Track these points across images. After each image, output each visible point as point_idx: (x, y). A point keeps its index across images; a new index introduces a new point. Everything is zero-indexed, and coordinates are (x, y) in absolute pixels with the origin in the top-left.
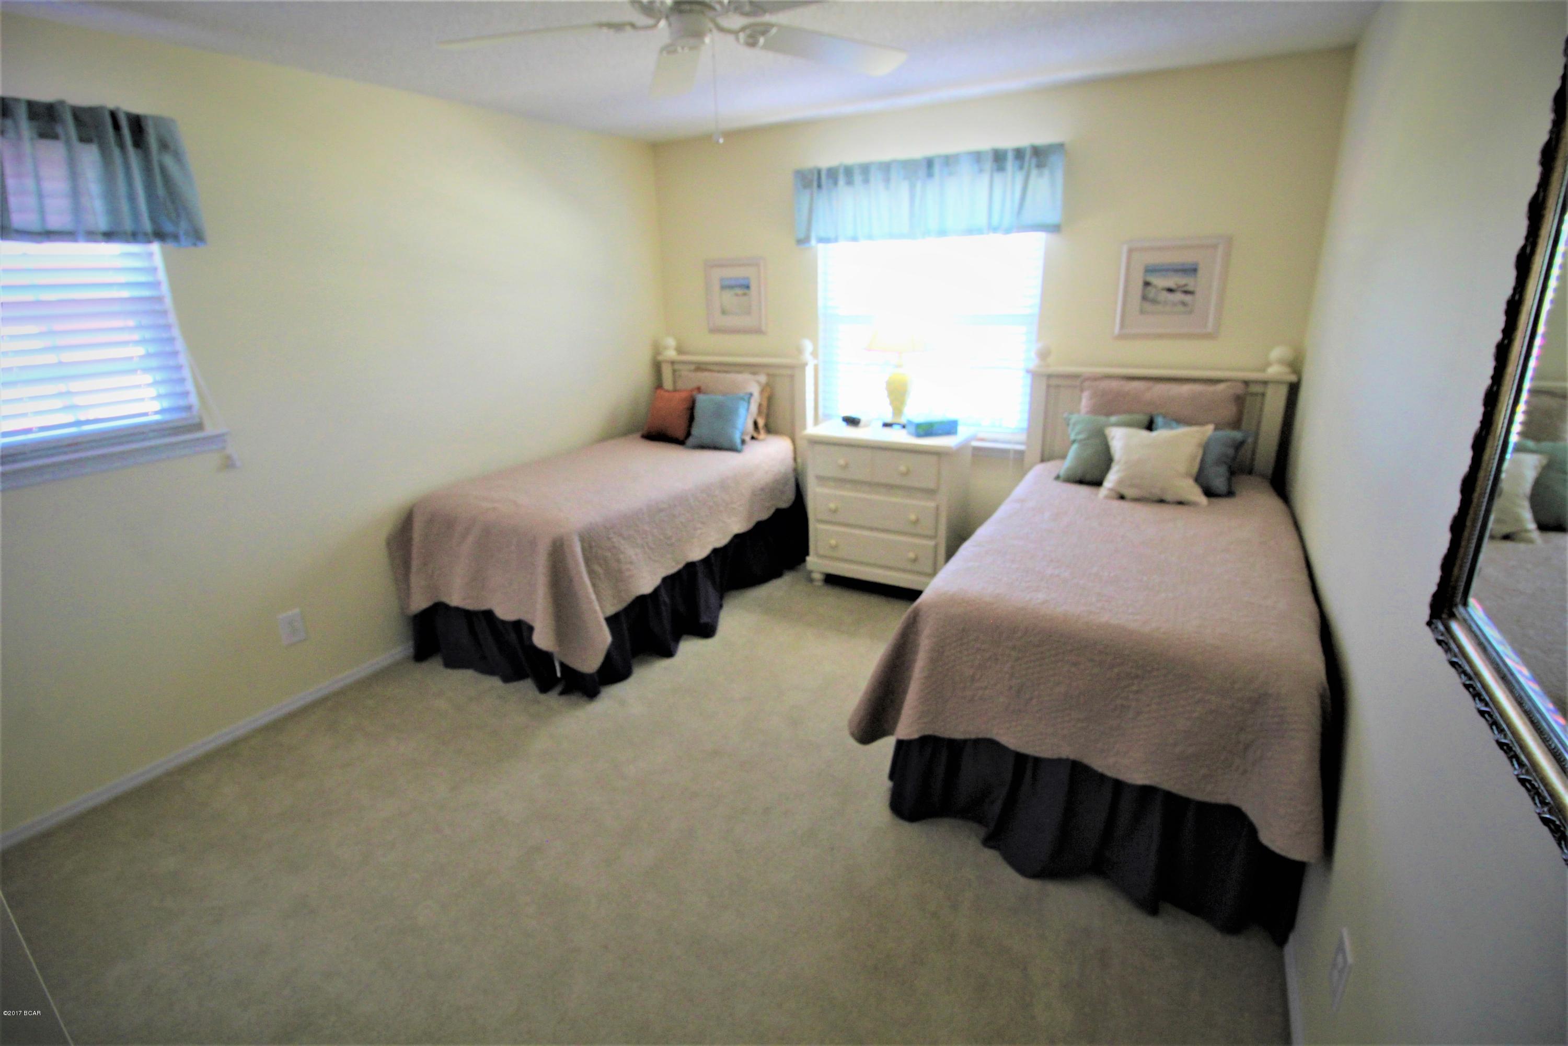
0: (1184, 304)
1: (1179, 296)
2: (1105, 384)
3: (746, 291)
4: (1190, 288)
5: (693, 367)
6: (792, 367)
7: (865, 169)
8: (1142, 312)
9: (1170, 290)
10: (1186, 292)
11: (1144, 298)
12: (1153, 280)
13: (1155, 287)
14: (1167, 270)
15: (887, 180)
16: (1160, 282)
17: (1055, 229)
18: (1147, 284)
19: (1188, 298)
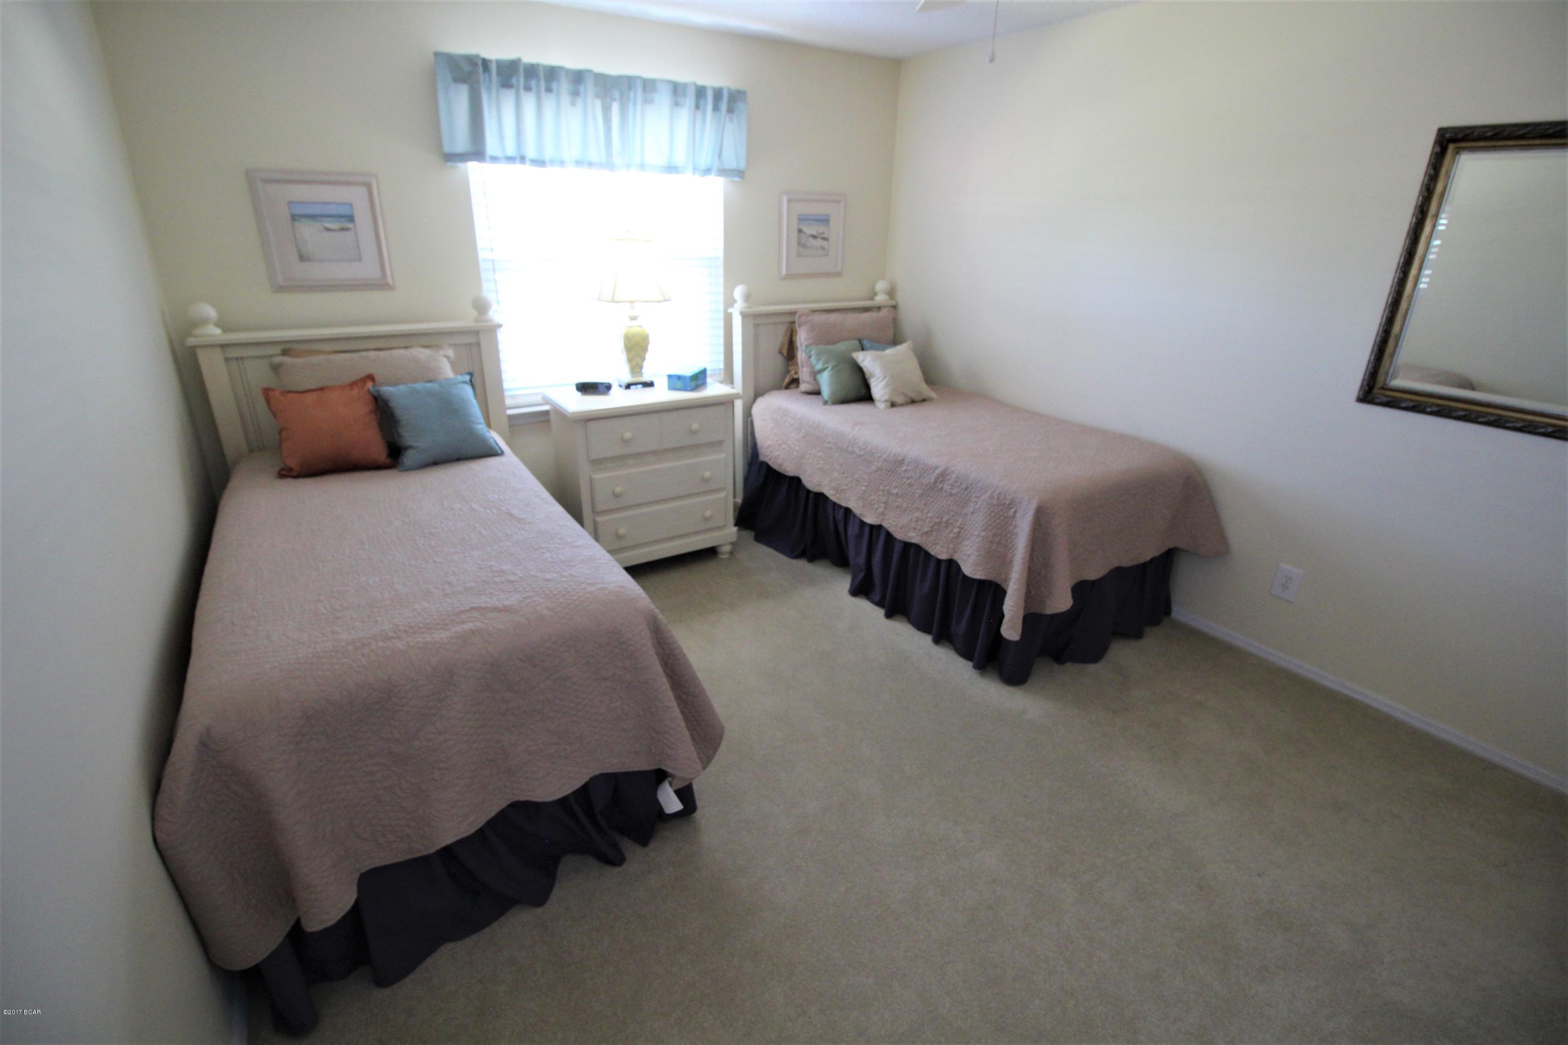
0: (823, 248)
1: (819, 242)
2: (818, 318)
3: (350, 225)
4: (825, 236)
5: (277, 350)
6: (476, 333)
7: (552, 73)
8: (799, 256)
9: (814, 237)
10: (825, 239)
11: (799, 244)
12: (805, 229)
13: (805, 234)
14: (812, 220)
15: (575, 94)
16: (810, 230)
17: (740, 173)
18: (800, 231)
19: (824, 243)
